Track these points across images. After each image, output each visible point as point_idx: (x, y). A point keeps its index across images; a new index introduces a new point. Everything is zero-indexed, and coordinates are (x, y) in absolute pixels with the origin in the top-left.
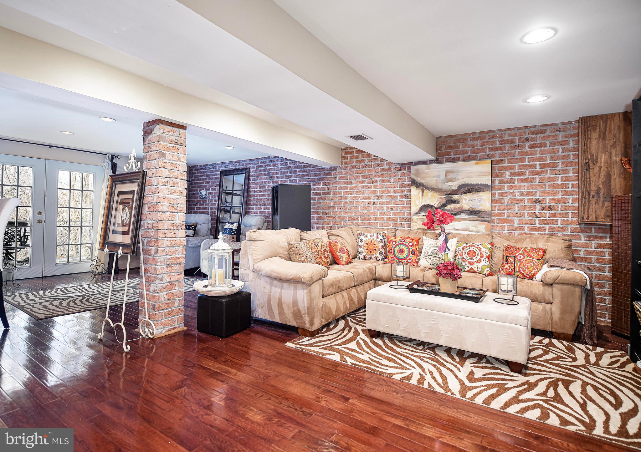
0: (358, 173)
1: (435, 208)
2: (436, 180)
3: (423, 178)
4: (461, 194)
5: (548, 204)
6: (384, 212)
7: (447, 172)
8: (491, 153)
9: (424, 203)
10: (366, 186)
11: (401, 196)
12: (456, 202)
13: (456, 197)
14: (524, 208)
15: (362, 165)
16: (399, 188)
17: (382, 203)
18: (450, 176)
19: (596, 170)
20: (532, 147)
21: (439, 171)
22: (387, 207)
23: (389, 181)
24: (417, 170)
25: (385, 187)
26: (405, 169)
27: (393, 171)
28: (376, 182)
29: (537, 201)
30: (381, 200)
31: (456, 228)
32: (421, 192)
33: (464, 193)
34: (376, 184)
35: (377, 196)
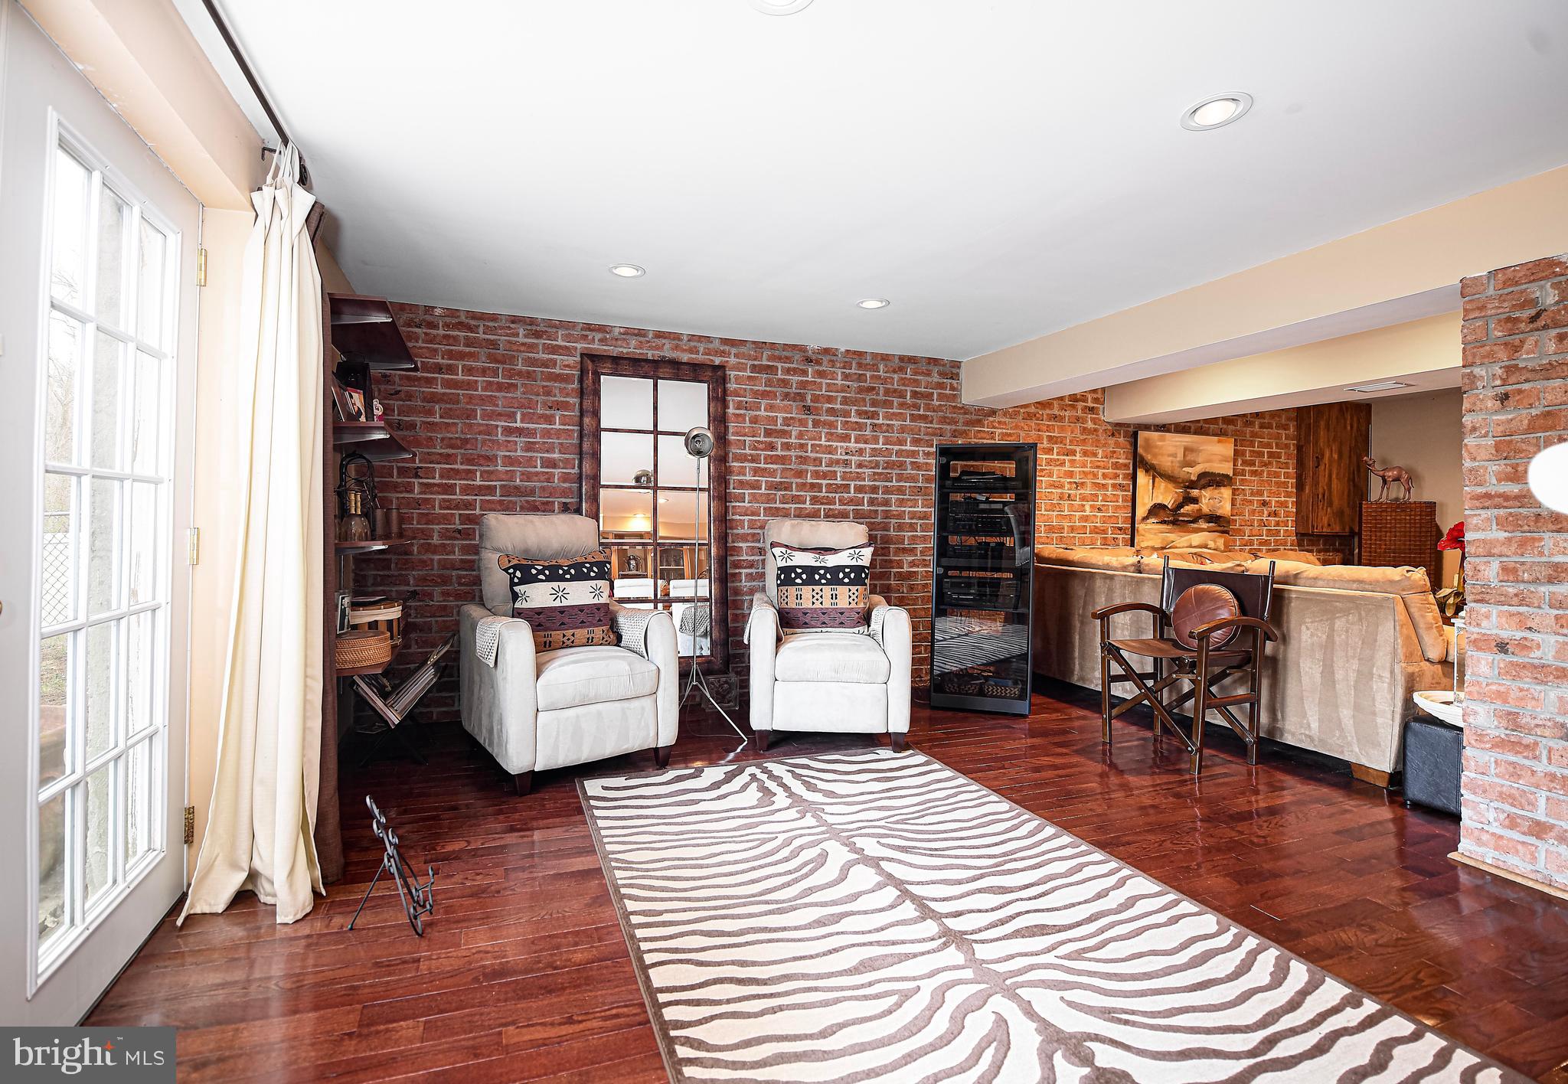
0: (1039, 431)
1: (1170, 510)
2: (1172, 462)
3: (1155, 455)
4: (1201, 489)
5: (1273, 509)
6: (1087, 516)
7: (1187, 450)
8: (1225, 426)
9: (1155, 502)
10: (1055, 460)
11: (1114, 486)
12: (1195, 501)
13: (1195, 492)
14: (1253, 512)
15: (1048, 415)
16: (1110, 470)
17: (1083, 499)
18: (1190, 457)
19: (1323, 468)
20: (1262, 427)
21: (1176, 446)
22: (1091, 506)
23: (1095, 455)
24: (1147, 440)
25: (1089, 465)
26: (1120, 434)
27: (1102, 437)
28: (1073, 453)
29: (1264, 503)
30: (1082, 491)
31: (1194, 544)
32: (1151, 481)
33: (1204, 487)
34: (1074, 458)
35: (1075, 483)
